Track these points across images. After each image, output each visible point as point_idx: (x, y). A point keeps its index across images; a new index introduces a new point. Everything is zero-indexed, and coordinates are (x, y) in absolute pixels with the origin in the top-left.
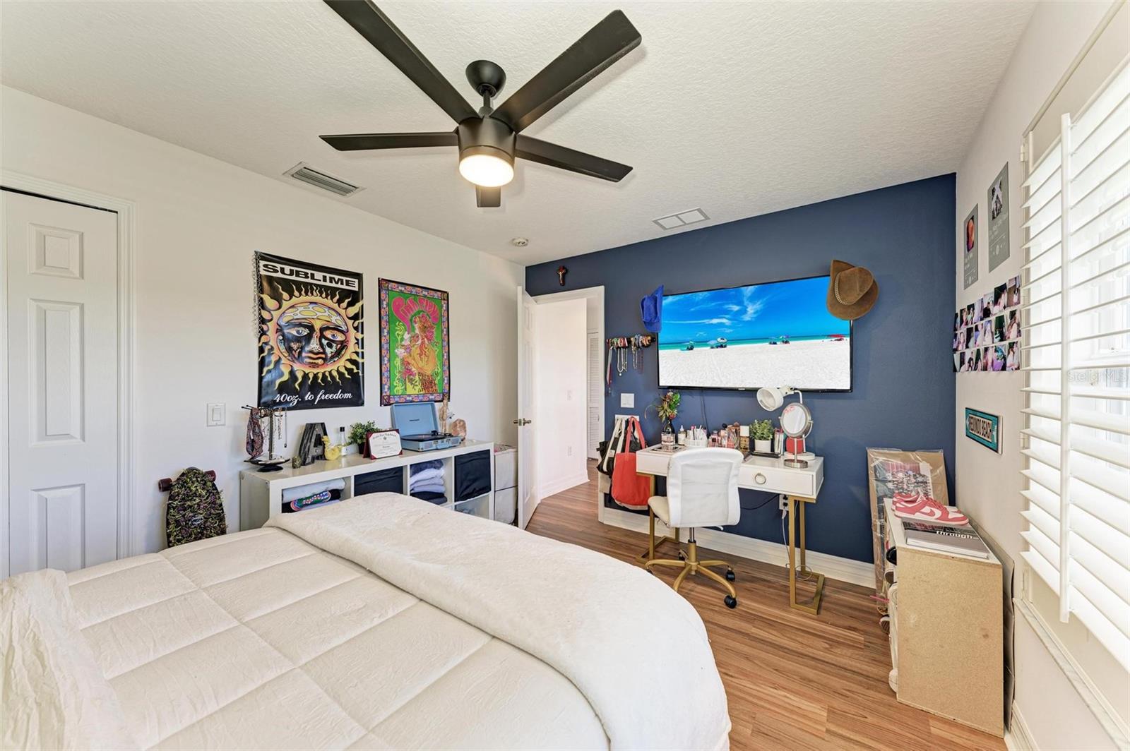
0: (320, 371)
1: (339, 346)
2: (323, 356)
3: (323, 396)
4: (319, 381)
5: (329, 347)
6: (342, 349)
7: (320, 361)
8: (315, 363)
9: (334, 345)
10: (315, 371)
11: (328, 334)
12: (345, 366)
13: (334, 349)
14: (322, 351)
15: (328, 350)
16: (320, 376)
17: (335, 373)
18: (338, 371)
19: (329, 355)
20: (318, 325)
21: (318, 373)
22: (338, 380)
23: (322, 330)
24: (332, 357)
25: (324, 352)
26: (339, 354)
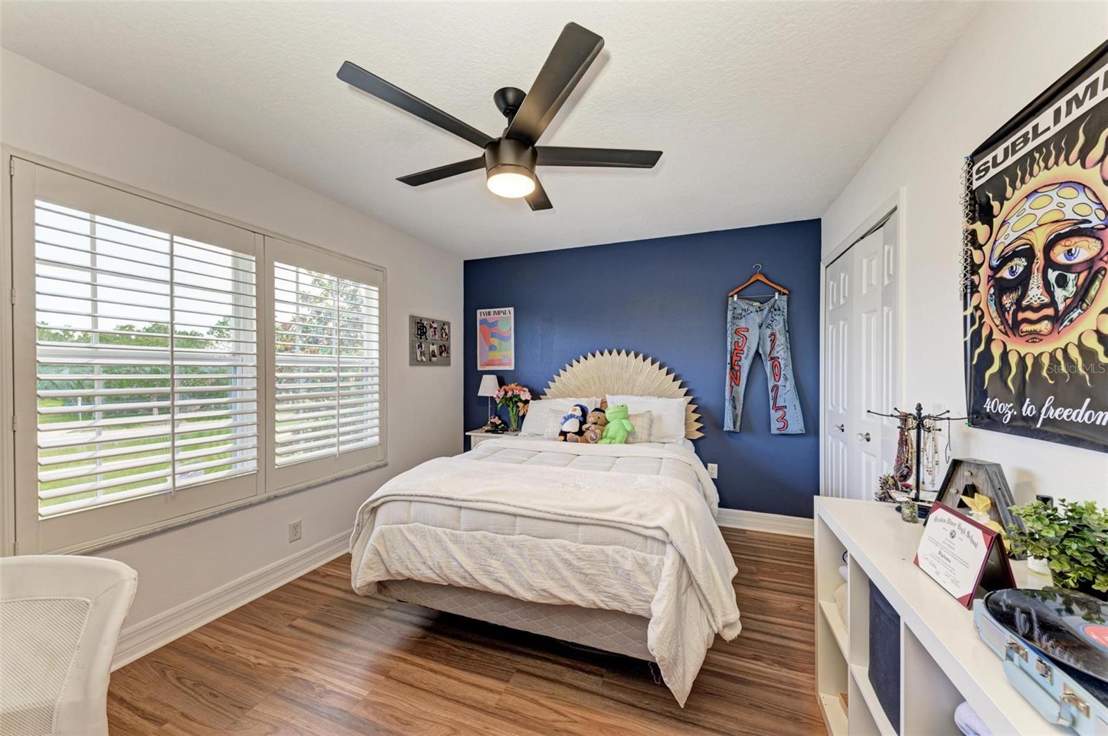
0: (1045, 348)
1: (1083, 276)
2: (1050, 312)
3: (1052, 409)
4: (1044, 373)
5: (1059, 286)
6: (1092, 282)
7: (1045, 326)
8: (1035, 332)
9: (1071, 276)
10: (1036, 350)
11: (1059, 255)
12: (1097, 332)
13: (1071, 289)
14: (1047, 300)
15: (1059, 294)
16: (1046, 360)
17: (1074, 353)
18: (1080, 346)
19: (1061, 307)
20: (1039, 242)
21: (1041, 354)
22: (1081, 371)
23: (1049, 247)
24: (1069, 310)
25: (1053, 303)
26: (1083, 300)
